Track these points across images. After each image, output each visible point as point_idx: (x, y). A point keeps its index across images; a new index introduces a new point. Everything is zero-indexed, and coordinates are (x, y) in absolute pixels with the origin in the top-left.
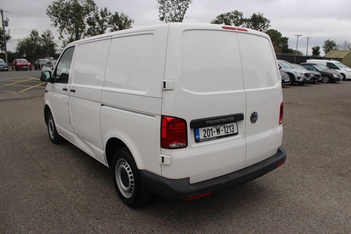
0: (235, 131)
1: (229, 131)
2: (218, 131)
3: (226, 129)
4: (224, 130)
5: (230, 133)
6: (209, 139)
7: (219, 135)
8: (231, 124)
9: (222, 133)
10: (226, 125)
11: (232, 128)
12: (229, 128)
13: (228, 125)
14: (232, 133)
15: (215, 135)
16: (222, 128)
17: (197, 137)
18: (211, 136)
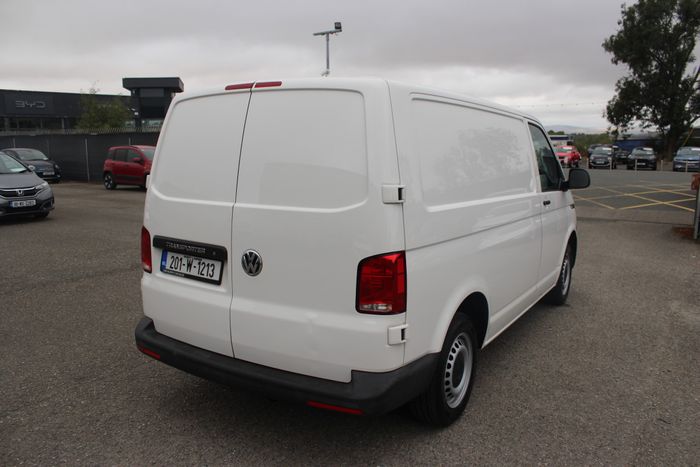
0: (216, 277)
1: (205, 272)
2: (189, 265)
3: (202, 267)
4: (197, 266)
5: (205, 277)
6: (175, 274)
7: (188, 273)
8: (211, 262)
9: (194, 272)
10: (203, 260)
11: (211, 269)
12: (206, 268)
13: (207, 262)
14: (209, 277)
15: (184, 270)
16: (195, 263)
17: (163, 263)
18: (178, 270)
